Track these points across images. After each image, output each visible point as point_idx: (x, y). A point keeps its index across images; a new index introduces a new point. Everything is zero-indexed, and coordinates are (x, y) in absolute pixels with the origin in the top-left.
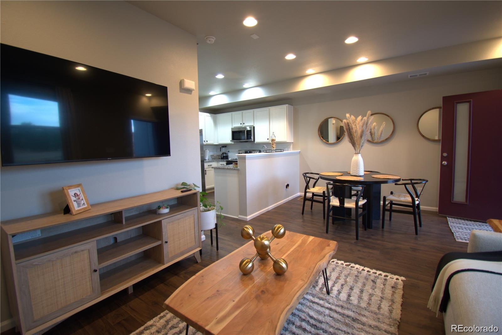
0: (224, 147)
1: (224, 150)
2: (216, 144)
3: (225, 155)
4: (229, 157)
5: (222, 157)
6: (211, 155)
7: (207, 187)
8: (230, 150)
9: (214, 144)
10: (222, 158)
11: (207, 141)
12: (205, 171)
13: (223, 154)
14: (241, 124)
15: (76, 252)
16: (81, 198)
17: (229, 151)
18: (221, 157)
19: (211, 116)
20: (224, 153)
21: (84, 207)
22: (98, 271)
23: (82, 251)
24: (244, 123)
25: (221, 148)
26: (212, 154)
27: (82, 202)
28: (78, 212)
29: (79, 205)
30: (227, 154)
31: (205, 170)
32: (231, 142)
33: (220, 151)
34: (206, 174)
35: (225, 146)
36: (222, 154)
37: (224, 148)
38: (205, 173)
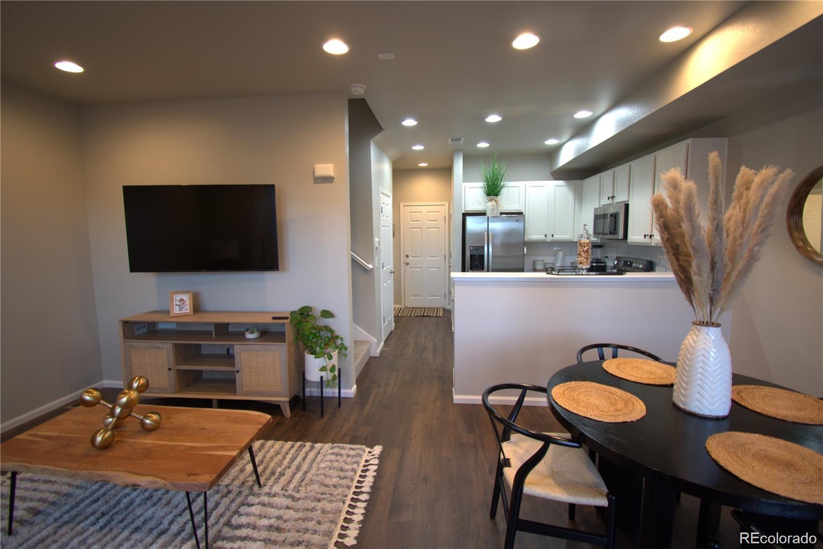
1: (598, 254)
8: (609, 255)
11: (553, 236)
14: (609, 198)
15: (158, 348)
16: (186, 304)
17: (607, 257)
21: (186, 311)
22: (173, 369)
23: (162, 348)
27: (186, 308)
28: (175, 315)
29: (181, 309)
37: (598, 250)
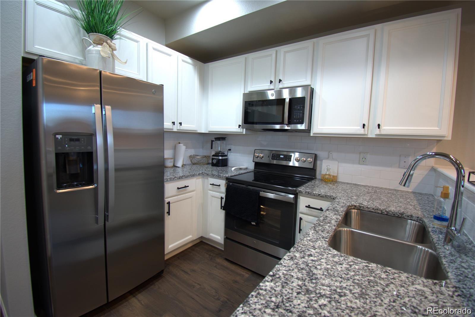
0: (220, 140)
1: (219, 147)
2: (203, 131)
3: (221, 158)
4: (230, 163)
5: (215, 161)
6: (190, 157)
7: (170, 246)
8: (233, 147)
9: (199, 132)
10: (213, 165)
11: (181, 124)
12: (166, 206)
13: (217, 155)
14: (271, 82)
17: (230, 150)
18: (212, 162)
19: (194, 65)
20: (220, 152)
24: (280, 81)
25: (212, 141)
26: (192, 152)
30: (226, 156)
31: (167, 200)
32: (239, 130)
33: (212, 148)
34: (169, 213)
35: (221, 137)
36: (213, 156)
37: (219, 142)
38: (166, 210)
